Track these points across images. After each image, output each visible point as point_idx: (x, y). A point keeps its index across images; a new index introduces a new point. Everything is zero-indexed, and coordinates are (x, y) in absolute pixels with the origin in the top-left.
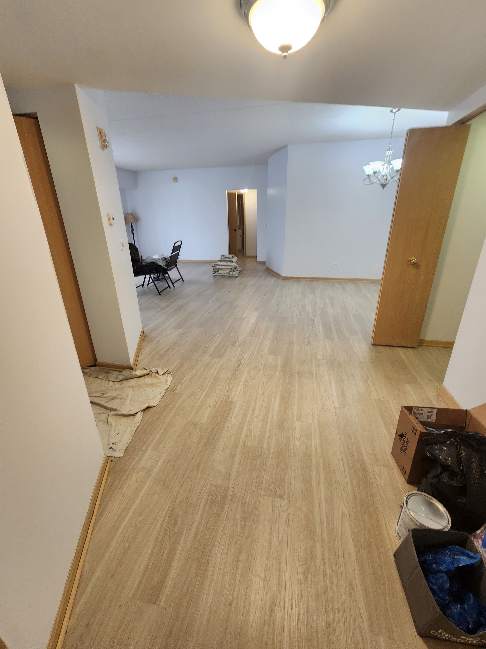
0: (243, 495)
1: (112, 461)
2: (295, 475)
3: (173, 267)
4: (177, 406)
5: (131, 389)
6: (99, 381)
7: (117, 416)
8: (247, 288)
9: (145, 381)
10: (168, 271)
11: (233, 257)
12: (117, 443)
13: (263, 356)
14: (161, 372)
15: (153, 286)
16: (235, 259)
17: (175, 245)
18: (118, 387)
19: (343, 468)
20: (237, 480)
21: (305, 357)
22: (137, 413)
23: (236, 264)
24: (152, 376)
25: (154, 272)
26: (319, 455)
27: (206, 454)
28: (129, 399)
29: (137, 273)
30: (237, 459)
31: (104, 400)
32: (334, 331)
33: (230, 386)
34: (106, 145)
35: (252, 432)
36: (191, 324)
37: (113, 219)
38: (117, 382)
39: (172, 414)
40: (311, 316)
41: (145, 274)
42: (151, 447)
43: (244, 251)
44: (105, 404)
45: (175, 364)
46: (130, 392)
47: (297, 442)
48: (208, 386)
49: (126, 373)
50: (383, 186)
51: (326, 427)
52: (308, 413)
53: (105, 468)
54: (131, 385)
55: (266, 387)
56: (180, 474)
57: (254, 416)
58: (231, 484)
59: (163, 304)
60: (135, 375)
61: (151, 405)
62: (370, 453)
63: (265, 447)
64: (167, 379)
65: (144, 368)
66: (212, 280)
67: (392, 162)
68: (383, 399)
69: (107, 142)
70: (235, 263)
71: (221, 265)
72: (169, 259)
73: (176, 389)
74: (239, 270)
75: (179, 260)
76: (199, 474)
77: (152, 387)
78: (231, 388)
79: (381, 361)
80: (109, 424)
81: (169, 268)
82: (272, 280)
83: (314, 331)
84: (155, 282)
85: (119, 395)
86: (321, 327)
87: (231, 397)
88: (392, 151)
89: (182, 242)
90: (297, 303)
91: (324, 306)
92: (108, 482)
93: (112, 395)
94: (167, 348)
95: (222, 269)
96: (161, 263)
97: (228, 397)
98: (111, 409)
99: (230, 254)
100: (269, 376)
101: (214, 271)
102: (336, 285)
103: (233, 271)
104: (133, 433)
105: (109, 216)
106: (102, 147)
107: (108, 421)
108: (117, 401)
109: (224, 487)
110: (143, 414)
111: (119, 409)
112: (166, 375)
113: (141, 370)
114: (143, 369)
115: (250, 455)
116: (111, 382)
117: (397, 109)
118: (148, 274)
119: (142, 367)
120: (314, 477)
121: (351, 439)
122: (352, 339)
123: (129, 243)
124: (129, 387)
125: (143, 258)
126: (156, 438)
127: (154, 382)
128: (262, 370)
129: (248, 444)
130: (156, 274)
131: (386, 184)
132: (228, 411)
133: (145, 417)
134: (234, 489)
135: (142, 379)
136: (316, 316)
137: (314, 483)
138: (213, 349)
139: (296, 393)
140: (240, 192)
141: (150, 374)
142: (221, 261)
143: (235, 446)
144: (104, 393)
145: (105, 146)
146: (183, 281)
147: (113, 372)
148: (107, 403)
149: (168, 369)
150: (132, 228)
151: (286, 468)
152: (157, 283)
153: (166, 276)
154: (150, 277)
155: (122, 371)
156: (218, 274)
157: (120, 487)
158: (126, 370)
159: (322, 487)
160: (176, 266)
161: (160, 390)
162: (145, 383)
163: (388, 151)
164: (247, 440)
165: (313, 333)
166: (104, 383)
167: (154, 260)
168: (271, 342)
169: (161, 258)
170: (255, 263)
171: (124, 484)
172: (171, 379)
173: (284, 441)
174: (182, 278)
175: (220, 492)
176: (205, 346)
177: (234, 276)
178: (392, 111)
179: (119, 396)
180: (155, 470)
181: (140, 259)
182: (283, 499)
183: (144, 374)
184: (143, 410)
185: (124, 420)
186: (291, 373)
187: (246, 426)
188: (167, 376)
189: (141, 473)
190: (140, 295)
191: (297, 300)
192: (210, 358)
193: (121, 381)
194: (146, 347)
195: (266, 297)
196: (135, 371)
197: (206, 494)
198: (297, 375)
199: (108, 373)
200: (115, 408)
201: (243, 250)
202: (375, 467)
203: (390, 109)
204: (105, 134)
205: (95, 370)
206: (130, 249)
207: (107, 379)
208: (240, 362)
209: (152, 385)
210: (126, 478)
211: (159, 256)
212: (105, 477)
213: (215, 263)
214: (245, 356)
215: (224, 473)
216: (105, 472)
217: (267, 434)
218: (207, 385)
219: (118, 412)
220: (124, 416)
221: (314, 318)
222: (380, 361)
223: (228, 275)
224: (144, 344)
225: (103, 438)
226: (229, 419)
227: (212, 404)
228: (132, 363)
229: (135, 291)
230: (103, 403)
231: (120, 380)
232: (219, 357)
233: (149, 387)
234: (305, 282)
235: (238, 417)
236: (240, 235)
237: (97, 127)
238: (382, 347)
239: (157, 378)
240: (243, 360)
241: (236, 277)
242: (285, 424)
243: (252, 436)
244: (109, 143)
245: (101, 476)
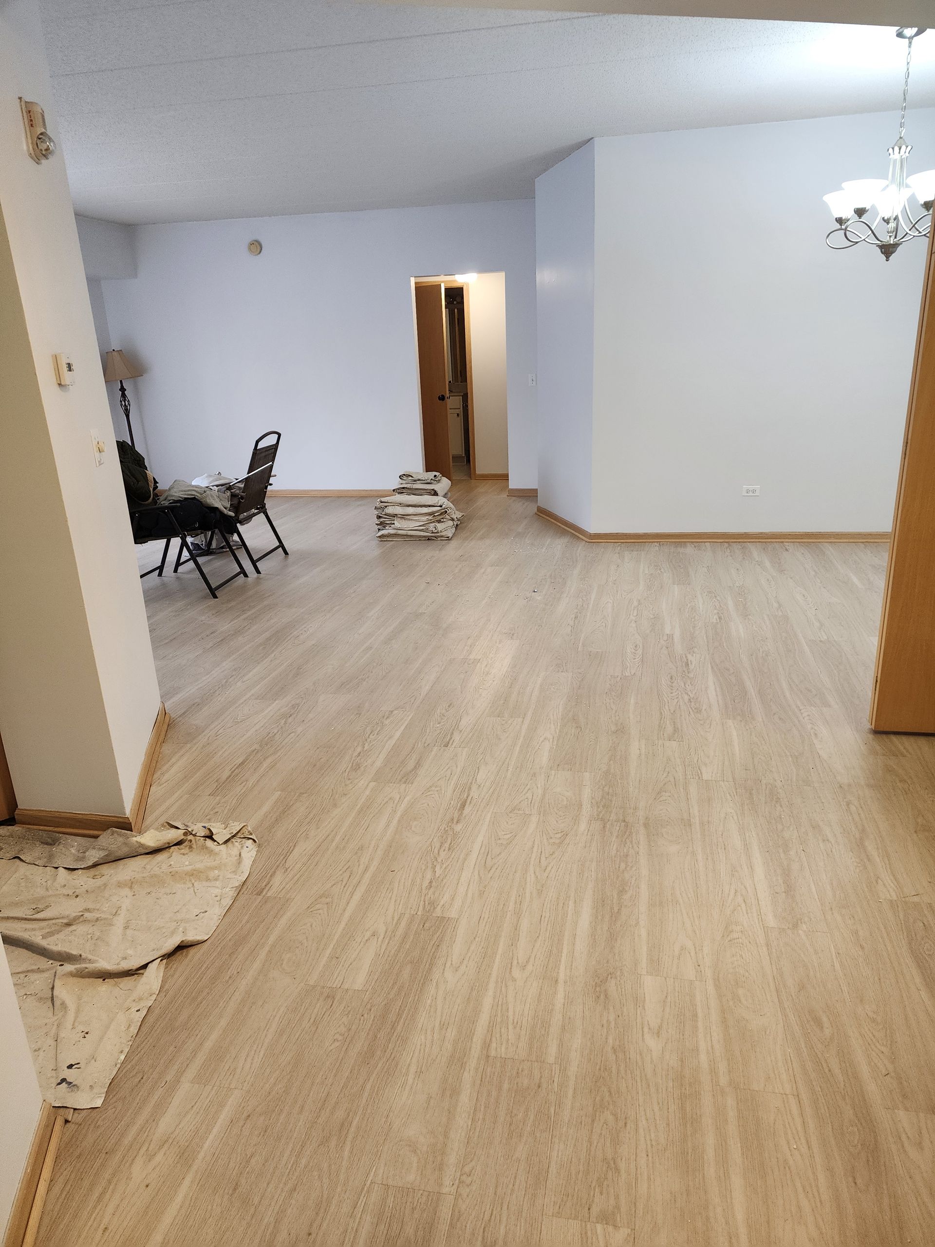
0: (487, 1217)
1: (67, 1121)
2: (649, 1146)
3: (254, 511)
4: (272, 939)
5: (126, 891)
6: (23, 869)
7: (83, 977)
8: (483, 570)
9: (172, 863)
10: (238, 525)
11: (436, 480)
12: (81, 1065)
13: (534, 774)
14: (221, 834)
15: (190, 572)
16: (444, 484)
17: (261, 445)
18: (85, 887)
19: (798, 1121)
20: (467, 1169)
21: (665, 775)
22: (145, 966)
23: (445, 500)
24: (194, 846)
25: (195, 529)
26: (723, 1080)
27: (368, 1086)
28: (120, 921)
29: (141, 535)
30: (465, 1099)
31: (42, 928)
32: (752, 692)
33: (437, 869)
34: (46, 150)
35: (511, 1014)
36: (314, 684)
37: (70, 370)
38: (80, 872)
39: (257, 965)
40: (679, 648)
41: (167, 534)
42: (191, 1073)
43: (468, 461)
44: (44, 940)
45: (265, 808)
46: (125, 899)
47: (651, 1042)
48: (368, 875)
49: (111, 840)
50: (888, 250)
51: (741, 992)
52: (683, 948)
53: (47, 1145)
54: (128, 878)
55: (549, 869)
56: (285, 1158)
57: (515, 963)
58: (447, 1181)
59: (225, 626)
60: (141, 845)
61: (191, 937)
62: (884, 1072)
63: (551, 1059)
64: (240, 855)
65: (168, 824)
66: (374, 550)
67: (911, 180)
68: (916, 899)
69: (50, 139)
70: (445, 496)
71: (400, 504)
72: (240, 488)
73: (270, 885)
74: (455, 517)
75: (271, 491)
76: (346, 1153)
77: (193, 881)
78: (441, 877)
79: (902, 781)
80: (57, 1003)
81: (241, 516)
82: (557, 545)
83: (692, 696)
84: (200, 560)
85: (88, 910)
86: (711, 680)
87: (441, 904)
88: (909, 148)
89: (279, 435)
90: (635, 612)
91: (720, 618)
92: (56, 1189)
93: (67, 913)
94: (240, 760)
95: (403, 517)
96: (218, 500)
97: (433, 904)
98: (64, 958)
99: (428, 469)
100: (559, 835)
101: (381, 524)
102: (755, 554)
103: (439, 521)
104: (134, 1030)
105: (56, 358)
106: (33, 154)
107: (52, 994)
108: (80, 929)
109: (426, 1194)
110: (166, 968)
111: (90, 957)
112: (237, 842)
113: (157, 829)
114: (163, 825)
115: (506, 1086)
116: (61, 870)
117: (915, 30)
118: (176, 535)
119: (162, 820)
120: (710, 1153)
121: (821, 1028)
122: (808, 715)
123: (117, 441)
124: (120, 885)
125: (160, 486)
126: (209, 1044)
127: (199, 866)
128: (534, 819)
129: (499, 1049)
130: (202, 533)
131: (895, 246)
132: (433, 950)
133: (173, 976)
134: (458, 1196)
135: (161, 857)
136: (696, 650)
137: (711, 1171)
138: (382, 756)
139: (644, 886)
140: (455, 281)
141: (186, 840)
142: (400, 491)
143: (458, 1060)
144: (41, 907)
145: (44, 153)
146: (286, 553)
147: (70, 839)
148: (51, 939)
149: (245, 824)
150: (124, 396)
151: (621, 1124)
152: (205, 563)
153: (233, 541)
154: (184, 544)
155: (96, 837)
156: (392, 532)
157: (95, 1207)
158: (109, 831)
159: (737, 1181)
160: (263, 509)
161: (217, 891)
162: (171, 870)
163: (896, 149)
164: (494, 1039)
165: (686, 700)
166: (39, 875)
167: (194, 493)
168: (558, 731)
169: (217, 486)
170: (504, 495)
171: (108, 1196)
172: (254, 853)
173: (610, 1040)
174: (281, 545)
175: (413, 1209)
176: (359, 749)
177: (442, 536)
178: (900, 35)
179: (87, 915)
180: (207, 1144)
181: (151, 489)
182: (615, 1226)
183: (169, 843)
184: (163, 956)
185: (104, 988)
186: (623, 824)
187: (490, 993)
188: (239, 847)
189: (159, 1157)
190: (152, 598)
191: (636, 603)
192: (373, 784)
193: (95, 865)
194: (173, 760)
195: (538, 597)
196: (140, 832)
197: (368, 1218)
198: (642, 831)
199: (53, 843)
200: (74, 952)
201: (467, 457)
202: (901, 1114)
203: (894, 29)
204: (43, 116)
205: (11, 836)
206: (121, 461)
207: (50, 863)
208: (465, 796)
209: (194, 875)
210: (114, 1175)
211: (211, 479)
212: (46, 1174)
213: (383, 499)
214: (481, 776)
215: (425, 1148)
216: (47, 1160)
217: (557, 1019)
218: (366, 869)
219: (84, 965)
220: (104, 975)
221: (690, 657)
222: (900, 781)
223: (422, 534)
224: (167, 749)
225: (39, 1049)
226: (436, 975)
227: (382, 929)
228: (128, 809)
229: (137, 587)
230: (37, 939)
231: (90, 863)
232: (400, 781)
233: (184, 883)
234: (657, 548)
235: (463, 967)
236: (457, 411)
237: (20, 98)
238: (904, 739)
239: (211, 852)
240: (474, 787)
241: (449, 539)
242: (612, 986)
243: (510, 1027)
244: (53, 141)
245: (33, 1170)
